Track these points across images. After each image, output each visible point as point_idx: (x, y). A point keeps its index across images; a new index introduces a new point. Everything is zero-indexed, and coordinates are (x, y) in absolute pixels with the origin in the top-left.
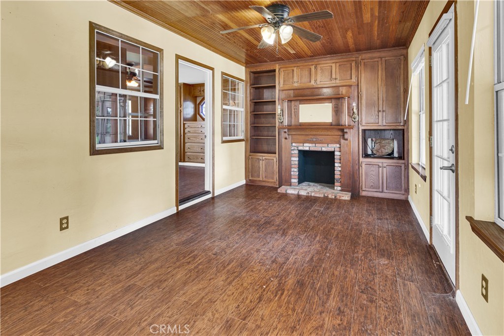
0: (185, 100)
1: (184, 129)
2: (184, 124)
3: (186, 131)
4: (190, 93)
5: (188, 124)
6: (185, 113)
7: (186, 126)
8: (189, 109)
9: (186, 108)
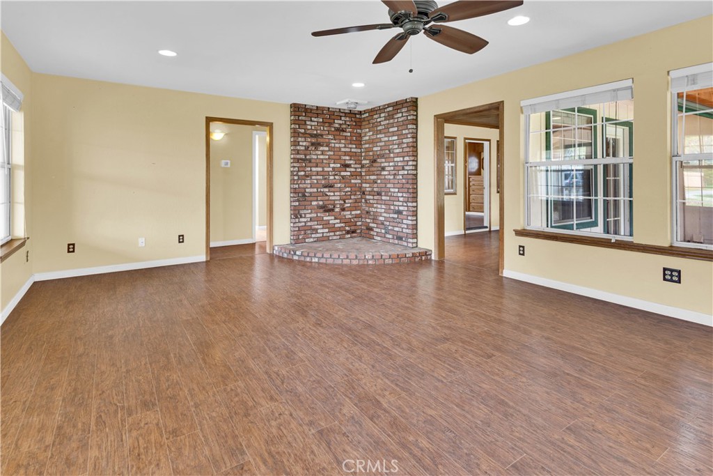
0: (470, 156)
1: (469, 182)
2: (469, 178)
3: (471, 184)
4: (474, 150)
5: (473, 177)
6: (470, 167)
7: (471, 180)
8: (473, 164)
9: (471, 162)
